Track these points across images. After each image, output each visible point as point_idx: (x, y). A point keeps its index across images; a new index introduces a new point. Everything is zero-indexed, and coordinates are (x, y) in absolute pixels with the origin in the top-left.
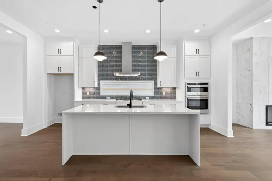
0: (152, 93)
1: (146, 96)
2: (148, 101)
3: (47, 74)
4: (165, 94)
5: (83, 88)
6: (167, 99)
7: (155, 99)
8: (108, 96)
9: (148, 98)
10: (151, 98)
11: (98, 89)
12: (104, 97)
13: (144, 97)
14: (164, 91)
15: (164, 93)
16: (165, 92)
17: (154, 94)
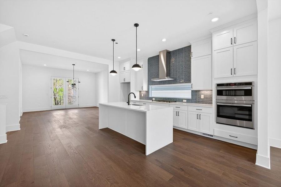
0: (189, 96)
1: (183, 99)
2: (185, 104)
3: (121, 83)
4: (204, 97)
5: (140, 92)
6: (206, 103)
7: (192, 103)
8: (153, 98)
9: (185, 101)
10: (188, 101)
11: (148, 92)
12: (151, 99)
13: (180, 100)
14: (203, 94)
15: (202, 97)
16: (204, 96)
17: (191, 97)
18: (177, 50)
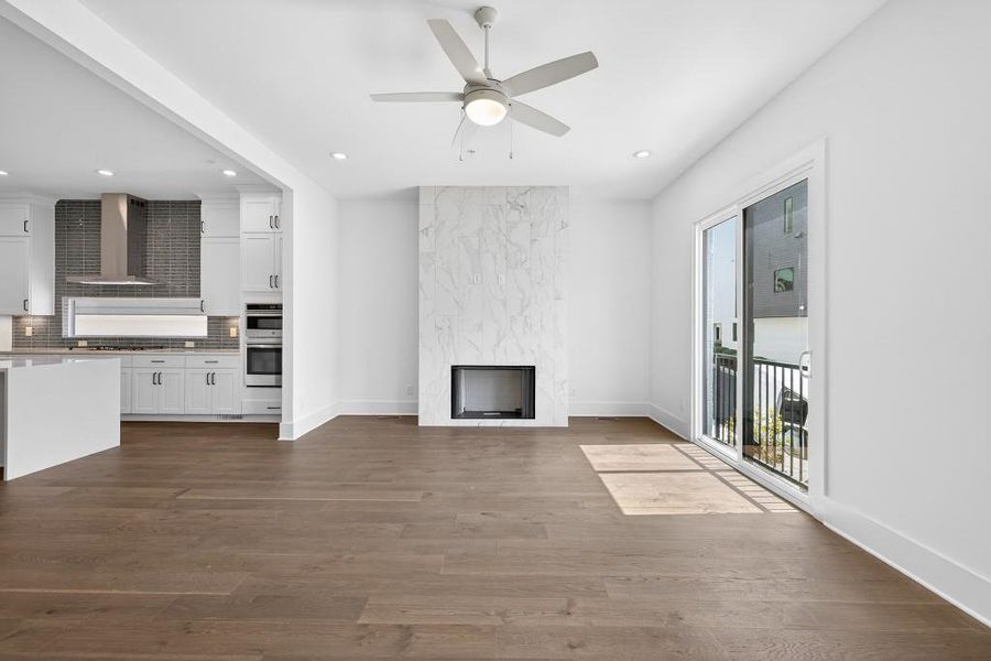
0: (202, 331)
1: (185, 340)
4: (238, 334)
5: (16, 319)
7: (208, 348)
8: (81, 339)
9: (192, 345)
10: (199, 343)
11: (56, 320)
12: (72, 344)
13: (176, 344)
14: (233, 326)
15: (233, 332)
16: (238, 330)
17: (206, 334)
18: (168, 202)
